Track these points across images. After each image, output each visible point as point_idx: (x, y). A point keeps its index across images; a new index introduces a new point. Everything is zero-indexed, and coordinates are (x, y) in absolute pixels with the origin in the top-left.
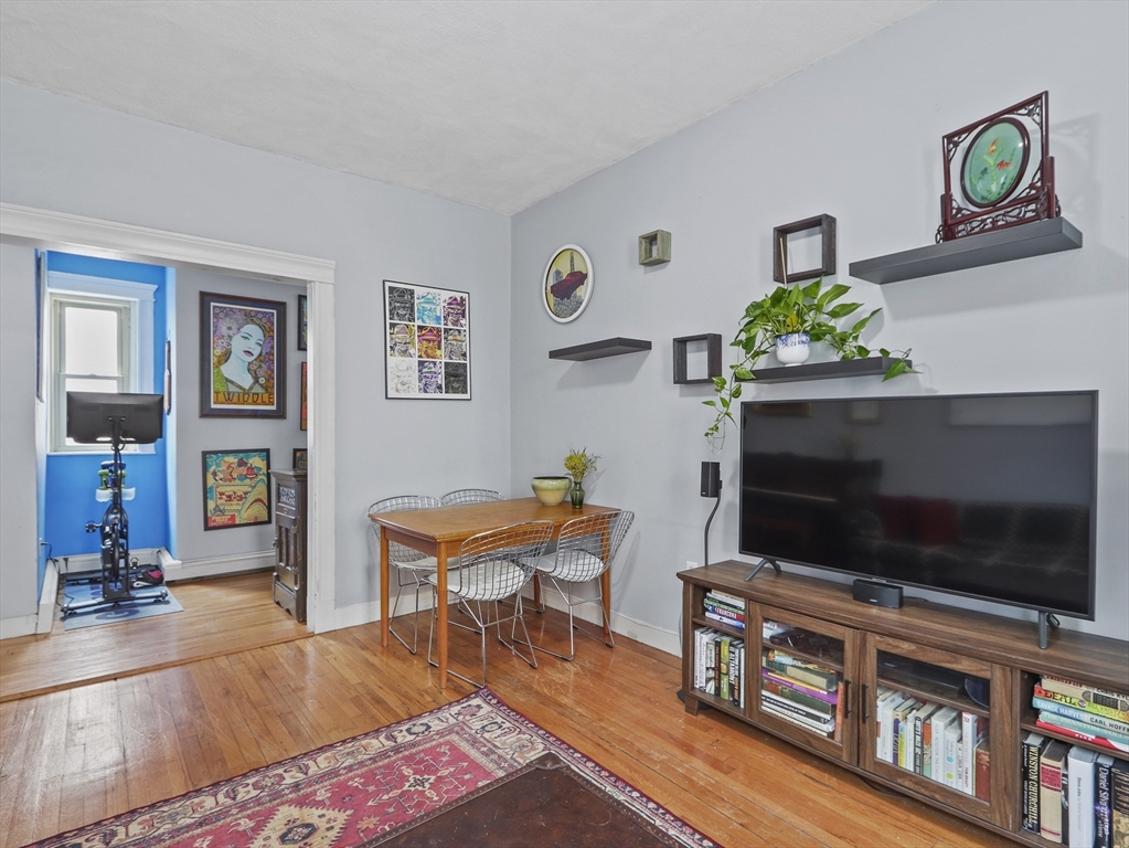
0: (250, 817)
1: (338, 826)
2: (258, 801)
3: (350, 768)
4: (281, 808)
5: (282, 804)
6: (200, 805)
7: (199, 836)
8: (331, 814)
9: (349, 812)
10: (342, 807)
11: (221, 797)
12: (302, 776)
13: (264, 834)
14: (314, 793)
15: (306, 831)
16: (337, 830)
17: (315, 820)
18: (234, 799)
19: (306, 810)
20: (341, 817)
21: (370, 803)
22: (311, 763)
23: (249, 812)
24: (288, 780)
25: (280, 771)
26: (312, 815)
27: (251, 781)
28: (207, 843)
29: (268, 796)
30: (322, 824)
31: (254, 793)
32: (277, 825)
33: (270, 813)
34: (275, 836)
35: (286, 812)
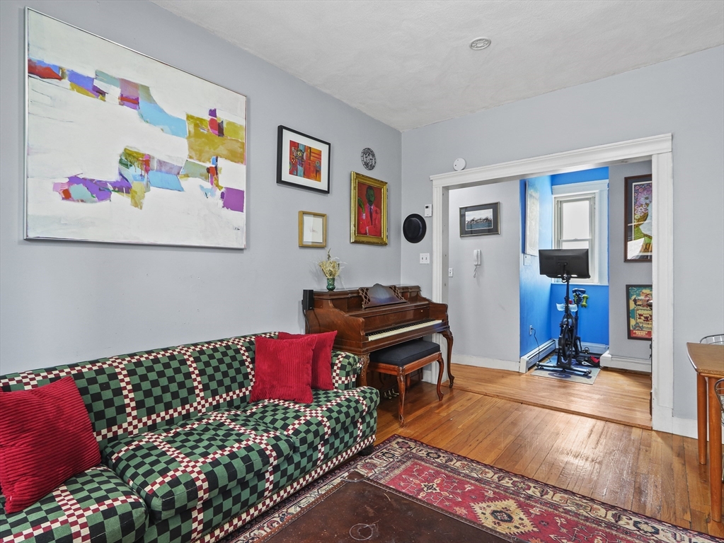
0: (494, 493)
1: (522, 529)
2: (506, 489)
3: (567, 512)
4: (510, 500)
5: (514, 499)
6: (486, 473)
7: (471, 484)
8: (526, 521)
9: (535, 529)
10: (535, 525)
11: (496, 476)
12: (539, 495)
13: (490, 504)
14: (533, 507)
15: (506, 518)
16: (519, 531)
17: (516, 518)
18: (499, 481)
19: (519, 511)
20: (529, 526)
21: (552, 536)
22: (551, 493)
23: (497, 491)
24: (530, 492)
25: (532, 485)
26: (518, 515)
27: (514, 479)
28: (470, 488)
29: (513, 491)
30: (516, 521)
31: (510, 485)
32: (499, 505)
33: (505, 498)
34: (493, 508)
35: (511, 504)
